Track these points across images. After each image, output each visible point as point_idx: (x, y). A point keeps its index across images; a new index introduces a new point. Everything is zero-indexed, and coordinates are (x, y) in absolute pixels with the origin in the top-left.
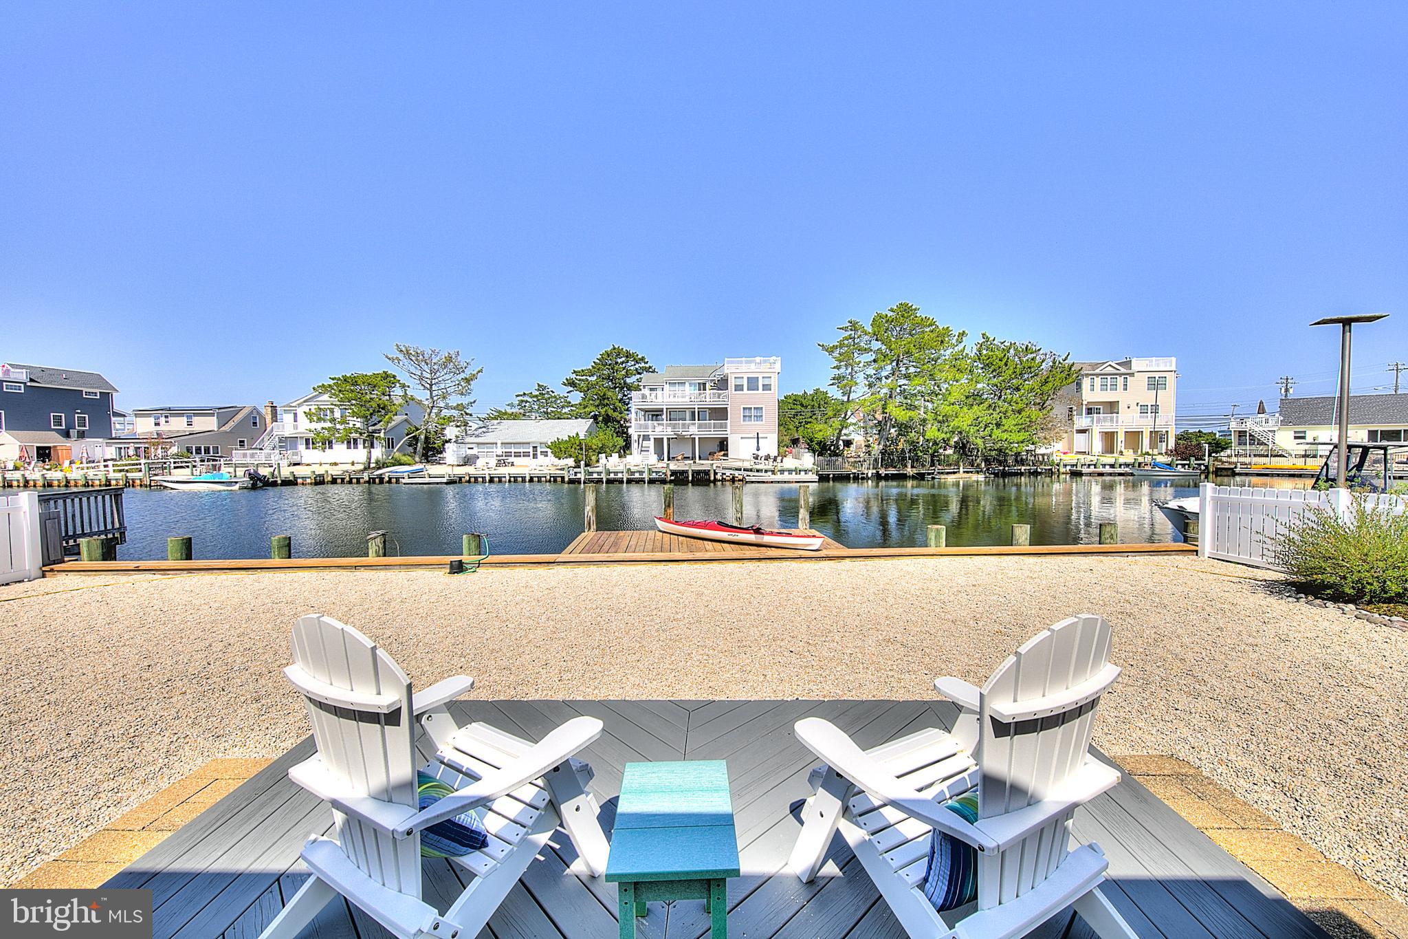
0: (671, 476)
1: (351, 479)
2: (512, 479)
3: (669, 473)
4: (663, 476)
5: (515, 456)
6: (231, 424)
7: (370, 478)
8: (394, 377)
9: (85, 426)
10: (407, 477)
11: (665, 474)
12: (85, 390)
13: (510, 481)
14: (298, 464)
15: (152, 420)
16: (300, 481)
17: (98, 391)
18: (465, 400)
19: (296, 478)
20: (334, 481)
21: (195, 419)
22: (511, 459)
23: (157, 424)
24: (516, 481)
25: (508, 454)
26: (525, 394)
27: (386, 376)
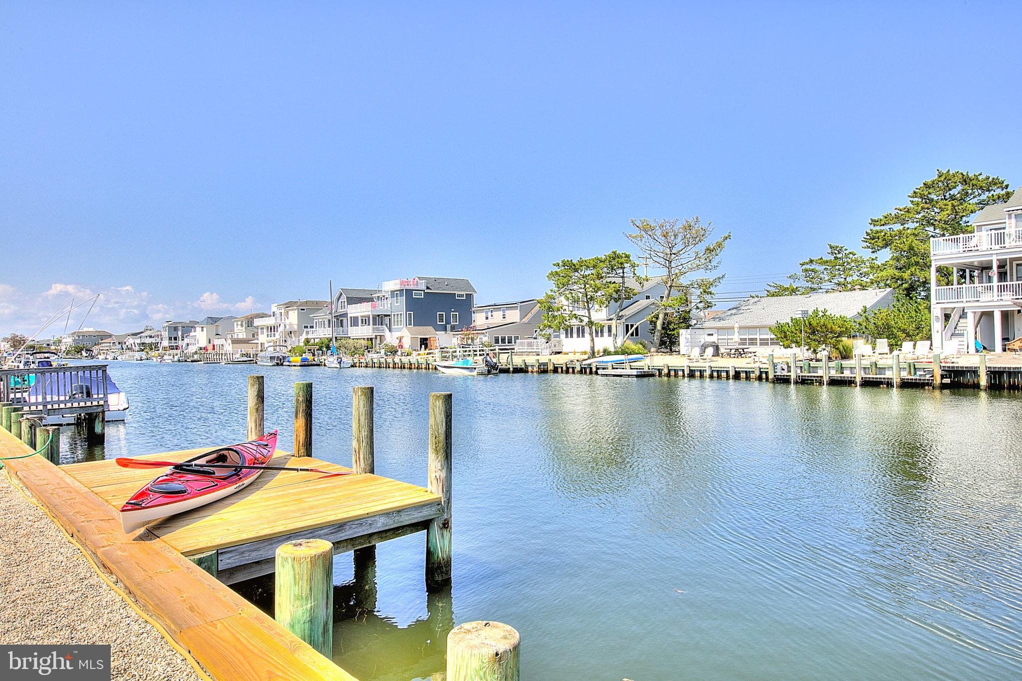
0: (942, 377)
1: (568, 369)
2: (715, 374)
3: (938, 373)
4: (928, 377)
5: (761, 344)
6: (530, 316)
7: (582, 368)
8: (628, 256)
9: (443, 322)
10: (610, 368)
11: (931, 373)
12: (457, 293)
13: (711, 377)
14: (559, 353)
15: (483, 315)
16: (530, 369)
17: (464, 293)
18: (710, 276)
19: (527, 366)
20: (555, 370)
21: (508, 313)
22: (752, 349)
23: (487, 318)
24: (719, 377)
25: (753, 342)
26: (811, 261)
27: (615, 256)
